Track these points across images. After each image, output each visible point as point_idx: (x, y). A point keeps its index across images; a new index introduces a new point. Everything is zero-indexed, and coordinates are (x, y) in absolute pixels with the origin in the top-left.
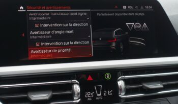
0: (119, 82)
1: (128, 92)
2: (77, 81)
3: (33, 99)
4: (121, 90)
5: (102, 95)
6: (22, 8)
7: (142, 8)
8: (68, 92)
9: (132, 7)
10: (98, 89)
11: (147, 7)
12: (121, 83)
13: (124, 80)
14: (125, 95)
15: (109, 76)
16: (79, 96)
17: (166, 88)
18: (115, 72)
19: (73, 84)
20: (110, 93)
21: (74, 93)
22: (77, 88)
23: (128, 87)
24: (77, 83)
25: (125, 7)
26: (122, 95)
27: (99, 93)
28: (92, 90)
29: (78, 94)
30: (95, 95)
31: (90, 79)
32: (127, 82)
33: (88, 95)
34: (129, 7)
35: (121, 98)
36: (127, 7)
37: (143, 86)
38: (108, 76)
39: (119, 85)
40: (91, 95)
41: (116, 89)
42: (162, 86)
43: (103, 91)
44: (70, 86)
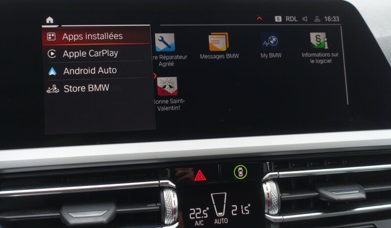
0: (264, 186)
1: (285, 207)
2: (171, 183)
3: (72, 221)
4: (270, 203)
5: (228, 214)
6: (50, 20)
7: (317, 20)
8: (152, 207)
9: (294, 19)
11: (328, 19)
12: (270, 189)
13: (277, 180)
14: (279, 214)
15: (244, 173)
16: (176, 215)
19: (162, 188)
20: (246, 210)
21: (165, 209)
22: (171, 199)
23: (286, 196)
24: (170, 188)
25: (278, 19)
26: (273, 215)
27: (220, 210)
28: (204, 203)
29: (174, 211)
30: (213, 216)
31: (200, 177)
32: (283, 184)
33: (197, 213)
34: (288, 18)
35: (269, 222)
36: (284, 19)
37: (320, 195)
38: (241, 172)
39: (266, 191)
40: (202, 215)
41: (259, 201)
42: (361, 196)
43: (229, 209)
44: (155, 194)
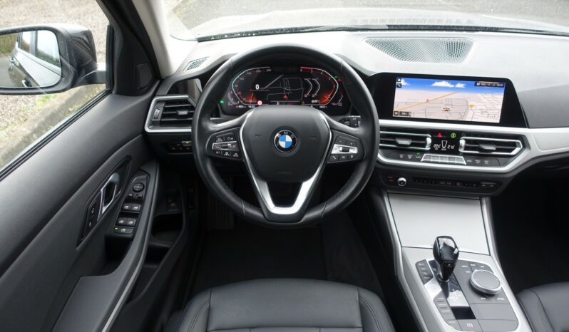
1: (466, 148)
2: (430, 136)
3: (399, 143)
4: (461, 146)
5: (446, 148)
8: (422, 142)
9: (485, 84)
10: (444, 143)
11: (498, 85)
12: (462, 142)
13: (466, 140)
14: (464, 150)
15: (455, 136)
16: (430, 146)
17: (498, 150)
18: (460, 134)
19: (427, 137)
20: (452, 147)
21: (427, 143)
22: (429, 141)
23: (468, 145)
26: (461, 150)
27: (444, 146)
28: (439, 143)
29: (429, 144)
30: (441, 147)
31: (440, 136)
32: (467, 141)
33: (436, 146)
35: (460, 152)
36: (481, 84)
37: (480, 146)
38: (453, 136)
40: (438, 146)
41: (458, 146)
42: (495, 149)
43: (447, 146)
44: (424, 139)
